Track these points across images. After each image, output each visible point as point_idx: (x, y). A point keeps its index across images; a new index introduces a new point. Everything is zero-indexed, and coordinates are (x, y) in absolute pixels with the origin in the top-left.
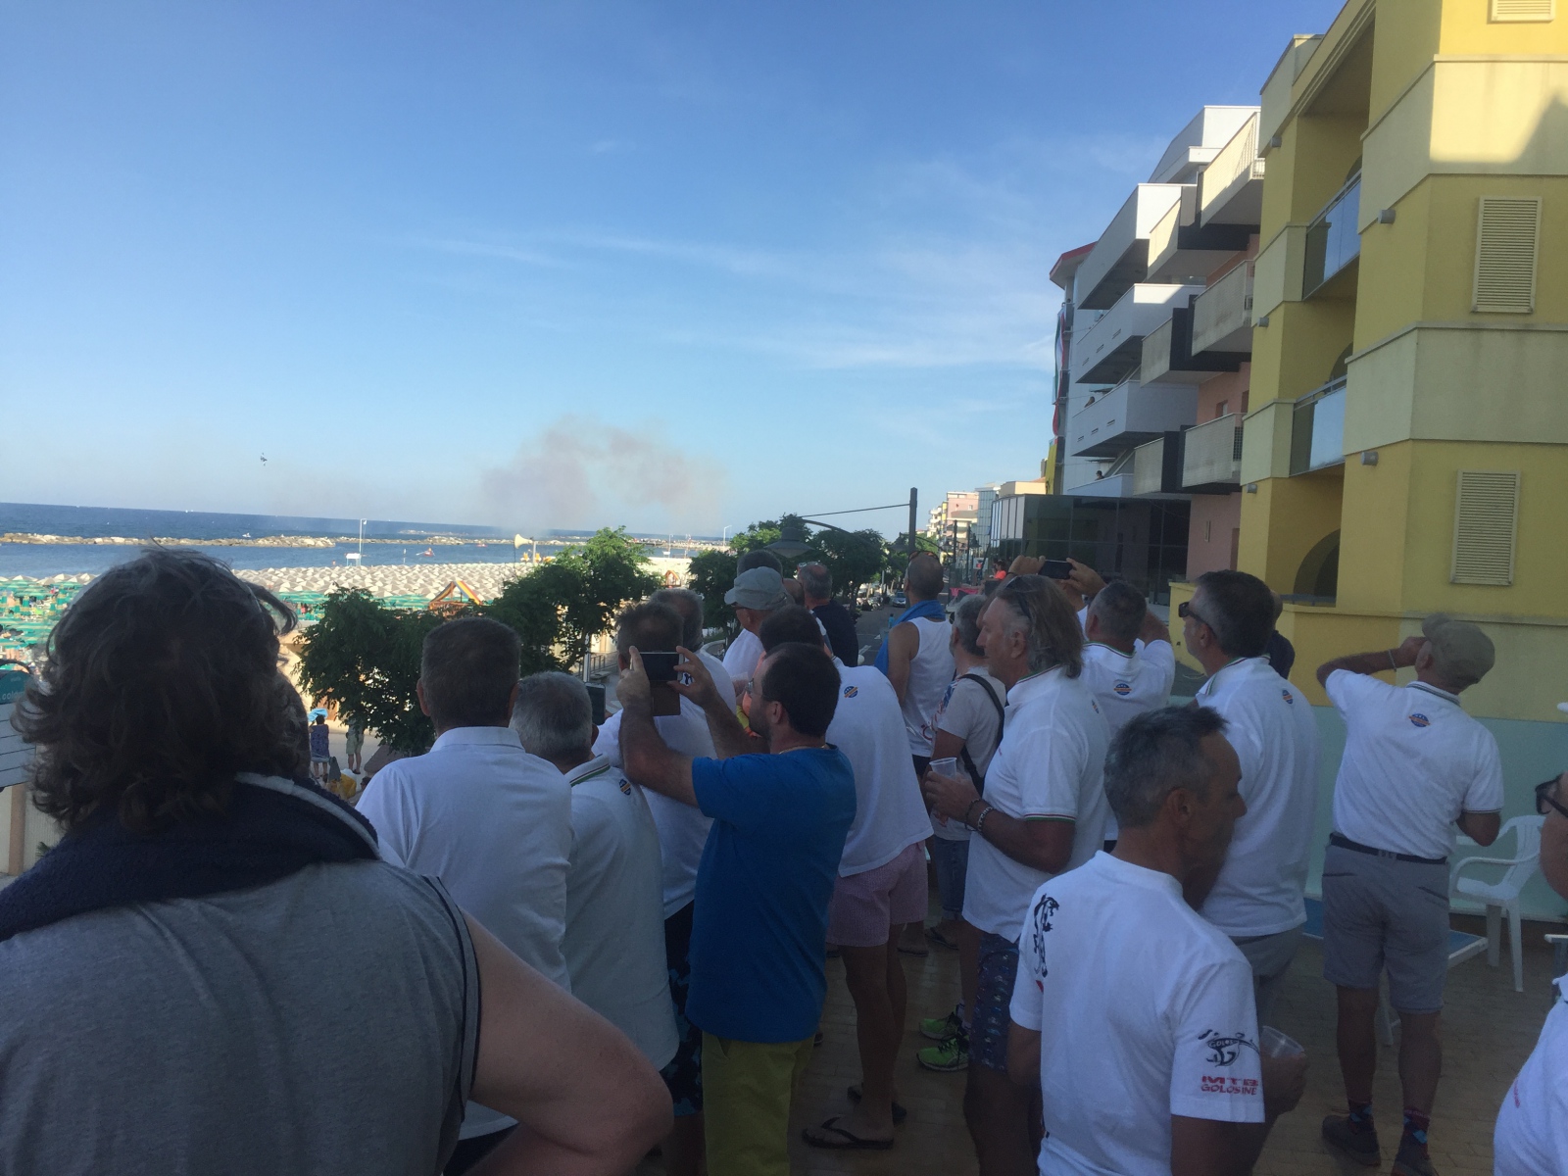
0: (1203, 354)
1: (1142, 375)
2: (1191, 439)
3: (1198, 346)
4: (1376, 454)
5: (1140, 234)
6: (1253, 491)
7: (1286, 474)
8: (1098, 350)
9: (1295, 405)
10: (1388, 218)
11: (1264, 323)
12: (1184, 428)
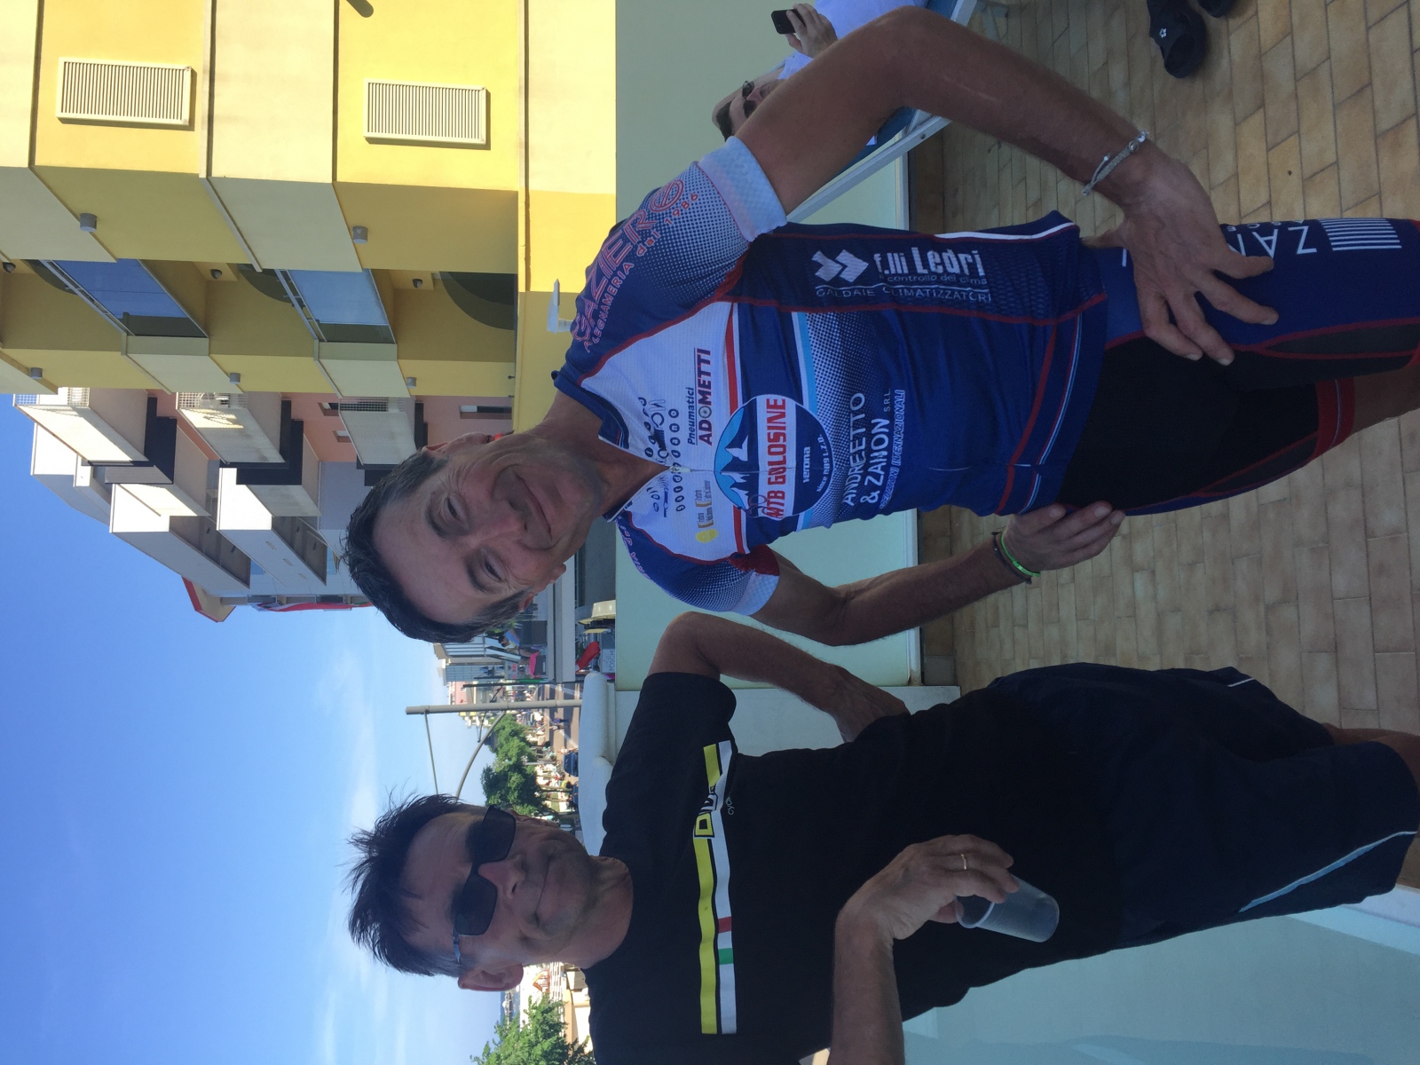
0: (282, 452)
1: (310, 515)
2: (368, 459)
3: (275, 457)
4: (355, 228)
5: (163, 526)
6: (413, 381)
7: (394, 347)
8: (290, 564)
9: (321, 340)
10: (89, 220)
11: (236, 377)
12: (359, 466)
